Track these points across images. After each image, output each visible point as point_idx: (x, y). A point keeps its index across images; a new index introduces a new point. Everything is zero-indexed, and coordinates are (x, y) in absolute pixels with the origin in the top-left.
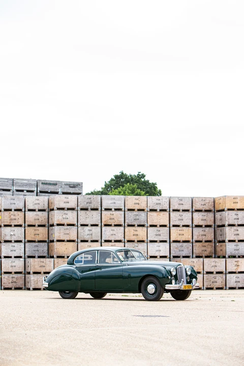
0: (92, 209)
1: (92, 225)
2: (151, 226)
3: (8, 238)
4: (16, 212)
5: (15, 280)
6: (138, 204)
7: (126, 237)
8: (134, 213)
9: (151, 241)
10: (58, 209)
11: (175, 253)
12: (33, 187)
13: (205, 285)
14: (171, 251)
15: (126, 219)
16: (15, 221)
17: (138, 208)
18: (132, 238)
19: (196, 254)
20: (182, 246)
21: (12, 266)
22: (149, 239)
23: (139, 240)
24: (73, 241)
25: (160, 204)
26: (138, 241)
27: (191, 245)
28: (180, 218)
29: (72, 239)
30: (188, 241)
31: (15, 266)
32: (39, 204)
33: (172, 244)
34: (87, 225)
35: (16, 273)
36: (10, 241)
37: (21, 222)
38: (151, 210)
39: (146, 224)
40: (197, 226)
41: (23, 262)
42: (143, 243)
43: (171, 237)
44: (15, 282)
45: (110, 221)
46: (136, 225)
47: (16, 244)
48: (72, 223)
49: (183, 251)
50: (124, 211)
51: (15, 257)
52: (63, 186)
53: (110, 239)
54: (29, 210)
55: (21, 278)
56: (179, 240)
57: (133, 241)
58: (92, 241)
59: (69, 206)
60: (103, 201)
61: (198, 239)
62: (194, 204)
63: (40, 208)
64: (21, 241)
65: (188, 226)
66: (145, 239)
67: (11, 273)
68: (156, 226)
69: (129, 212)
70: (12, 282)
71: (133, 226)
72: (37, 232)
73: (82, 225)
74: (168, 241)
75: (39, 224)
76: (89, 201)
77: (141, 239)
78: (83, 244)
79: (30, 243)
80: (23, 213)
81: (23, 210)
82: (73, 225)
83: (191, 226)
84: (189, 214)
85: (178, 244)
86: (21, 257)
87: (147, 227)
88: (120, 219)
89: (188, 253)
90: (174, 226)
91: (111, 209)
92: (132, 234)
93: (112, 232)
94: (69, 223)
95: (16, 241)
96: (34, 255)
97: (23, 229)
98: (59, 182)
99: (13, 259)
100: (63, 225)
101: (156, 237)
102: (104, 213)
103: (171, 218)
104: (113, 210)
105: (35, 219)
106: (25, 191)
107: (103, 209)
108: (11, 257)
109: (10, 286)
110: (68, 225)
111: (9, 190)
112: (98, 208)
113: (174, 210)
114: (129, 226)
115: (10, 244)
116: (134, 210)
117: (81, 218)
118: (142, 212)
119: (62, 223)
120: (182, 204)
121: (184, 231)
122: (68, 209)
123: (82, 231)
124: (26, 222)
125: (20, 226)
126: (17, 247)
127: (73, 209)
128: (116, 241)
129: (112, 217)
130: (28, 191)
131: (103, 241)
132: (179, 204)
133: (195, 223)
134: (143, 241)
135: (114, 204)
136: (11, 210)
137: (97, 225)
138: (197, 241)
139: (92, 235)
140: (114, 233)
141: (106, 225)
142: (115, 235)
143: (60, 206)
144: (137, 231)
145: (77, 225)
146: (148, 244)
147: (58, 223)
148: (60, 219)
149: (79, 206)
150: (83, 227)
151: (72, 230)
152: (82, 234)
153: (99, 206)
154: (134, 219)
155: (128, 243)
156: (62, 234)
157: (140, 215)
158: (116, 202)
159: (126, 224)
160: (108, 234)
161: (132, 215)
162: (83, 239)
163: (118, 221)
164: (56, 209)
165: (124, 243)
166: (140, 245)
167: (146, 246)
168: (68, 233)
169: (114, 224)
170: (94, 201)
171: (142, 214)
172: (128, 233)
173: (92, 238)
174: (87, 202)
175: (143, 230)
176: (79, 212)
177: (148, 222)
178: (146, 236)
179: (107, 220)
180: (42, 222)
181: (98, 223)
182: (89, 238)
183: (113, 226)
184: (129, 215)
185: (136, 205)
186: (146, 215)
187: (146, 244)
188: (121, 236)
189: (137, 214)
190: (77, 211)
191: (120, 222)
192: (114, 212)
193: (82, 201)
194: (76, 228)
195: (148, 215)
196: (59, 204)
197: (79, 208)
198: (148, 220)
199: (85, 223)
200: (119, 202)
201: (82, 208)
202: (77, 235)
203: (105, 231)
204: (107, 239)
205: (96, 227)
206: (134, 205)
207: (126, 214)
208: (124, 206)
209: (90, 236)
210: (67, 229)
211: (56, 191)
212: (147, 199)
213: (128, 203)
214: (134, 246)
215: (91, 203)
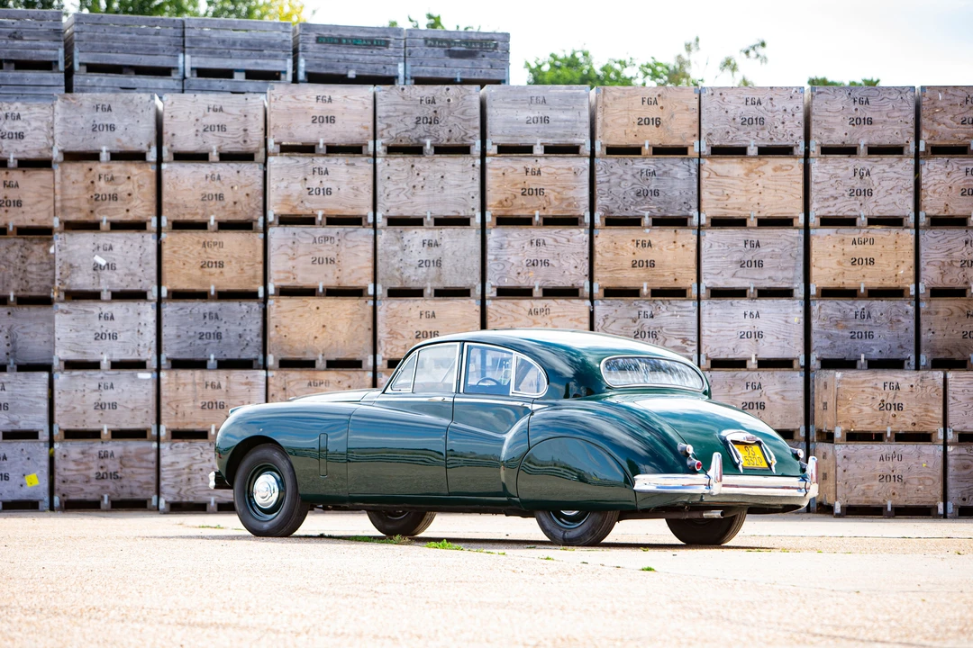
0: (440, 150)
1: (441, 222)
2: (718, 222)
3: (82, 281)
4: (118, 167)
5: (112, 466)
6: (657, 122)
7: (597, 275)
8: (639, 164)
9: (717, 293)
10: (287, 149)
11: (833, 346)
13: (952, 492)
14: (814, 337)
15: (597, 192)
16: (113, 204)
17: (657, 143)
18: (629, 278)
19: (933, 350)
20: (865, 315)
21: (100, 406)
22: (705, 283)
23: (658, 286)
24: (357, 293)
25: (761, 121)
26: (657, 293)
27: (911, 308)
28: (857, 184)
29: (349, 282)
30: (896, 293)
31: (114, 406)
33: (815, 306)
34: (418, 222)
35: (118, 435)
36: (95, 296)
37: (141, 208)
38: (718, 151)
39: (694, 213)
40: (936, 222)
41: (152, 388)
42: (676, 302)
43: (814, 271)
44: (115, 476)
45: (521, 200)
46: (647, 221)
47: (119, 308)
48: (349, 212)
49: (870, 335)
50: (592, 156)
51: (116, 365)
53: (523, 282)
54: (181, 157)
55: (140, 456)
56: (849, 283)
57: (634, 293)
58: (441, 293)
59: (336, 135)
60: (489, 111)
61: (947, 283)
62: (924, 121)
64: (140, 296)
65: (895, 222)
66: (688, 281)
67: (96, 435)
68: (740, 223)
69: (612, 160)
70: (100, 477)
71: (635, 222)
72: (214, 254)
73: (392, 221)
74: (799, 292)
75: (225, 217)
76: (428, 111)
77: (669, 283)
78: (398, 304)
79: (181, 304)
80: (152, 170)
81: (152, 156)
82: (356, 221)
83: (911, 220)
84: (904, 166)
85: (845, 304)
86: (140, 365)
87: (700, 227)
88: (571, 193)
89: (895, 344)
90: (826, 222)
91: (528, 150)
92: (627, 259)
93: (532, 253)
94: (334, 214)
95: (119, 296)
96: (200, 357)
97: (150, 240)
99: (106, 374)
100: (309, 221)
101: (741, 272)
102: (495, 164)
103: (813, 187)
104: (538, 150)
105: (205, 198)
106: (239, 77)
107: (492, 149)
108: (95, 365)
109: (90, 492)
110: (332, 221)
111: (164, 72)
112: (468, 142)
113: (826, 150)
114: (611, 222)
115: (95, 308)
116: (636, 151)
117: (391, 186)
118: (676, 159)
119: (303, 210)
120: (870, 121)
121: (878, 246)
122: (332, 150)
123: (397, 248)
124: (165, 210)
125: (139, 226)
126: (125, 318)
127: (355, 150)
128: (550, 293)
129: (533, 182)
131: (491, 292)
132: (856, 122)
133: (932, 206)
134: (680, 293)
135: (542, 127)
136: (95, 156)
137: (464, 222)
138: (936, 293)
139: (438, 263)
140: (543, 254)
141: (502, 221)
142: (546, 263)
143: (291, 135)
144: (650, 244)
145: (370, 220)
146: (704, 303)
147: (286, 211)
148: (295, 195)
149: (382, 136)
150: (398, 229)
151: (350, 244)
152: (395, 261)
153: (471, 134)
154: (638, 194)
155: (609, 300)
156: (303, 261)
157: (665, 172)
158: (553, 115)
159: (597, 215)
160: (513, 259)
161: (625, 173)
162: (398, 285)
163: (562, 199)
164: (277, 149)
165: (591, 298)
166: (663, 308)
167: (695, 315)
168: (332, 255)
169: (544, 214)
170: (450, 113)
171: (676, 169)
172: (609, 256)
173: (440, 280)
174: (419, 119)
175: (679, 244)
176: (379, 161)
177: (703, 206)
178: (695, 270)
179: (510, 197)
180: (239, 207)
181: (470, 213)
182: (425, 280)
183: (538, 224)
184: (613, 174)
185: (644, 127)
186: (694, 171)
187: (690, 305)
188: (573, 271)
189: (652, 168)
190: (371, 159)
191: (570, 204)
192: (542, 162)
193: (396, 111)
194: (366, 236)
195: (704, 174)
196: (289, 128)
197: (379, 142)
198: (705, 195)
199: (408, 212)
200: (563, 116)
201: (392, 143)
202: (371, 264)
203: (501, 247)
204: (508, 283)
205: (458, 229)
206: (637, 128)
207: (598, 168)
208: (587, 132)
209: (433, 269)
210: (326, 238)
211: (382, 73)
212: (696, 102)
213: (608, 120)
214: (635, 314)
215: (434, 121)
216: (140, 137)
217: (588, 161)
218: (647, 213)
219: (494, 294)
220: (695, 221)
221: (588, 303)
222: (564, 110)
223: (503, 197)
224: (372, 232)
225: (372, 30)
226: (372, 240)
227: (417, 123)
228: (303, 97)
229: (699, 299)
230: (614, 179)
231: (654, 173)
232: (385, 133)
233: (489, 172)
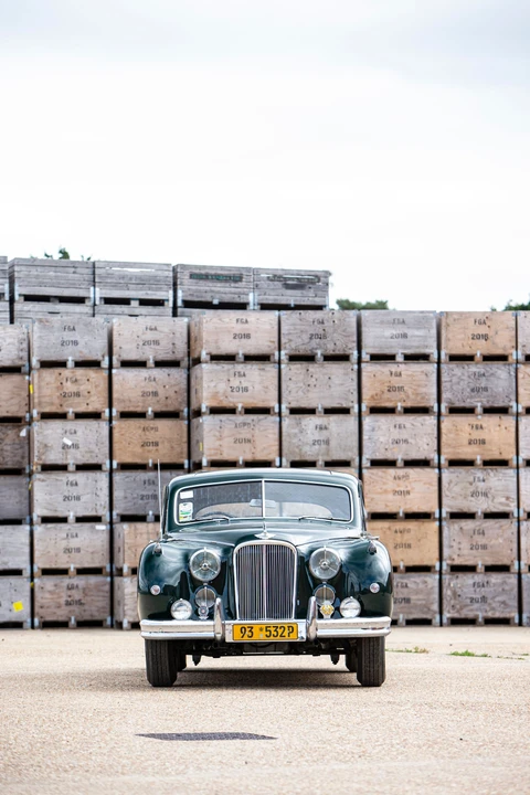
0: (328, 358)
1: (329, 411)
3: (54, 457)
4: (80, 372)
5: (77, 595)
6: (486, 337)
7: (443, 450)
8: (473, 368)
10: (215, 358)
12: (160, 289)
15: (443, 389)
16: (77, 400)
17: (486, 352)
18: (466, 452)
21: (68, 550)
22: (523, 455)
23: (488, 458)
24: (267, 464)
26: (487, 463)
29: (260, 457)
31: (78, 550)
32: (157, 342)
34: (312, 411)
35: (81, 572)
36: (63, 468)
37: (97, 403)
39: (514, 404)
41: (106, 537)
42: (502, 470)
44: (79, 603)
45: (388, 395)
46: (479, 410)
47: (81, 477)
48: (261, 405)
50: (439, 363)
51: (79, 520)
52: (264, 284)
53: (389, 456)
54: (126, 364)
55: (97, 587)
57: (470, 463)
58: (330, 464)
59: (252, 347)
60: (364, 329)
63: (161, 357)
64: (97, 467)
66: (509, 455)
67: (64, 572)
69: (453, 365)
70: (68, 604)
71: (470, 411)
72: (152, 436)
73: (294, 411)
75: (159, 408)
76: (319, 329)
77: (496, 456)
79: (128, 473)
80: (106, 374)
81: (105, 364)
82: (266, 411)
86: (97, 519)
87: (518, 414)
88: (424, 390)
91: (391, 358)
92: (465, 437)
93: (396, 434)
94: (250, 406)
95: (81, 468)
96: (141, 513)
97: (104, 426)
99: (71, 526)
100: (232, 411)
102: (369, 369)
104: (400, 358)
105: (144, 394)
106: (135, 304)
107: (365, 357)
108: (64, 520)
109: (60, 615)
110: (248, 411)
112: (348, 352)
114: (453, 411)
115: (62, 477)
116: (470, 358)
117: (292, 385)
118: (500, 364)
119: (226, 403)
122: (249, 358)
123: (296, 431)
124: (115, 403)
125: (96, 416)
126: (86, 485)
127: (263, 358)
128: (410, 463)
129: (396, 382)
130: (144, 302)
131: (366, 463)
134: (504, 463)
135: (402, 341)
136: (63, 364)
137: (346, 411)
139: (327, 442)
140: (404, 435)
141: (374, 410)
142: (406, 441)
143: (218, 348)
144: (481, 427)
145: (277, 410)
146: (522, 471)
147: (215, 404)
148: (222, 391)
149: (285, 348)
150: (297, 416)
151: (262, 428)
152: (295, 441)
153: (350, 346)
154: (473, 390)
155: (452, 469)
156: (227, 442)
157: (492, 374)
158: (410, 332)
159: (443, 406)
160: (382, 439)
161: (463, 374)
162: (297, 459)
163: (417, 394)
164: (208, 358)
165: (439, 468)
166: (492, 474)
167: (515, 479)
168: (248, 436)
169: (404, 405)
170: (335, 331)
171: (499, 372)
172: (452, 436)
173: (328, 454)
174: (312, 335)
175: (503, 427)
176: (283, 366)
177: (520, 399)
178: (514, 446)
179: (379, 393)
180: (169, 401)
181: (350, 404)
182: (318, 455)
183: (400, 413)
184: (454, 375)
185: (477, 341)
186: (513, 374)
187: (512, 472)
188: (426, 447)
189: (482, 371)
190: (277, 365)
191: (423, 398)
192: (402, 367)
193: (295, 329)
194: (274, 422)
195: (520, 376)
196: (216, 342)
197: (283, 352)
198: (521, 390)
199: (304, 404)
200: (417, 333)
201: (293, 353)
202: (277, 443)
203: (373, 430)
204: (379, 456)
205: (341, 416)
206: (471, 341)
207: (443, 371)
208: (435, 344)
209: (324, 446)
210: (245, 424)
211: (237, 300)
212: (514, 323)
213: (450, 336)
214: (471, 479)
215: (322, 337)
216: (96, 350)
217: (436, 365)
218: (479, 404)
219: (369, 465)
220: (514, 410)
221: (437, 471)
222: (418, 329)
223: (374, 393)
224: (278, 419)
225: (230, 269)
226: (278, 426)
227: (311, 338)
228: (227, 320)
229: (518, 468)
230: (455, 380)
231: (484, 375)
232: (287, 346)
233: (364, 374)
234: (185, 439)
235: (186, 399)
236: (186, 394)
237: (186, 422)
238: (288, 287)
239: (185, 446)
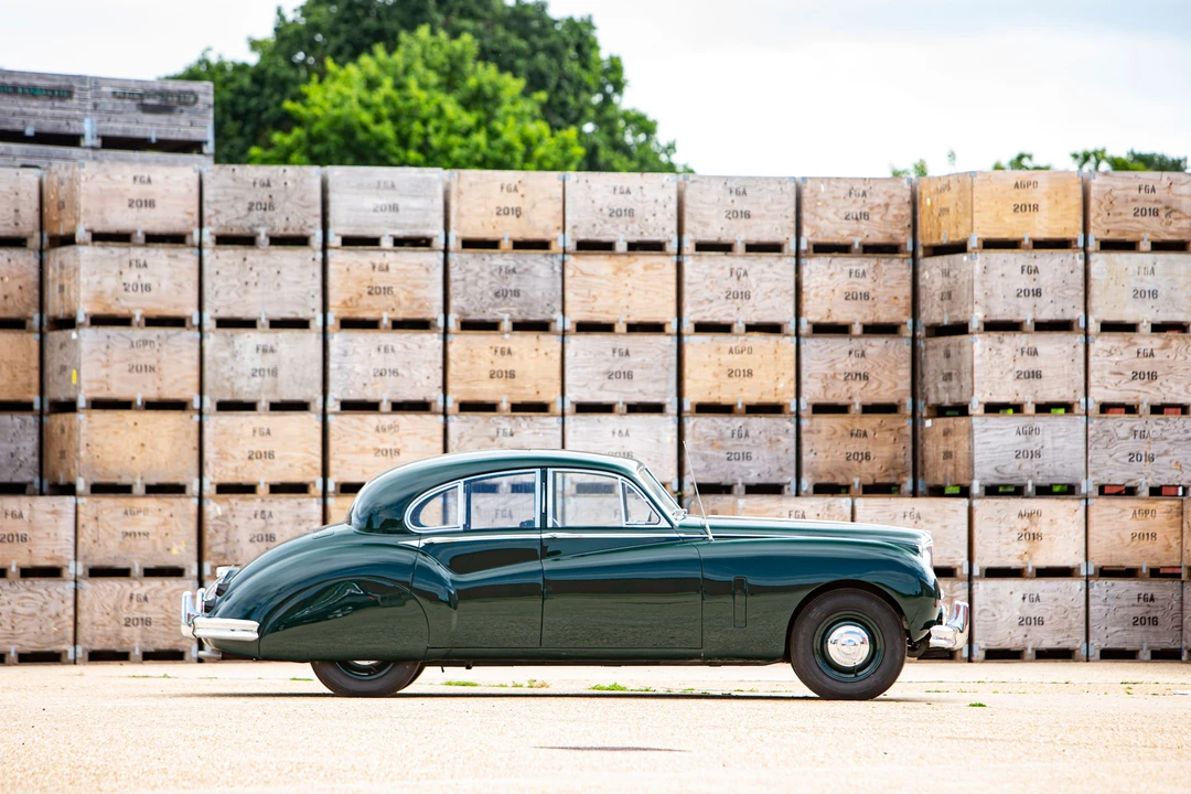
0: (277, 241)
1: (277, 324)
2: (584, 327)
6: (518, 212)
7: (451, 386)
8: (496, 260)
9: (583, 408)
10: (100, 237)
11: (708, 469)
14: (688, 459)
15: (452, 291)
17: (518, 236)
18: (485, 391)
19: (815, 474)
20: (743, 434)
22: (571, 396)
23: (518, 400)
24: (179, 406)
25: (631, 212)
26: (517, 408)
27: (792, 427)
28: (734, 285)
29: (171, 393)
30: (775, 409)
33: (689, 423)
34: (250, 324)
38: (585, 246)
39: (558, 316)
40: (820, 329)
42: (538, 418)
43: (688, 384)
45: (367, 300)
46: (506, 325)
48: (171, 312)
49: (747, 457)
50: (446, 251)
52: (107, 104)
53: (370, 396)
56: (725, 399)
57: (491, 407)
58: (277, 407)
59: (157, 221)
60: (333, 197)
61: (830, 398)
62: (806, 215)
65: (774, 329)
66: (550, 395)
68: (607, 328)
69: (469, 254)
71: (492, 326)
73: (223, 323)
74: (672, 408)
76: (262, 195)
77: (531, 397)
78: (229, 420)
82: (178, 322)
83: (791, 328)
84: (783, 266)
85: (721, 421)
87: (564, 333)
88: (421, 293)
89: (775, 467)
90: (701, 328)
91: (373, 242)
92: (484, 368)
93: (380, 361)
94: (154, 314)
98: (82, 79)
100: (125, 321)
101: (609, 384)
102: (340, 259)
103: (687, 288)
104: (387, 243)
107: (335, 241)
110: (152, 322)
112: (307, 232)
113: (702, 247)
114: (467, 326)
116: (493, 245)
117: (220, 282)
118: (537, 254)
119: (118, 309)
120: (747, 215)
121: (756, 356)
122: (153, 239)
123: (226, 354)
127: (176, 239)
128: (399, 407)
129: (380, 280)
131: (333, 406)
132: (734, 215)
133: (814, 312)
134: (542, 408)
135: (390, 216)
137: (302, 324)
138: (819, 409)
139: (274, 372)
140: (392, 362)
141: (347, 324)
142: (395, 373)
143: (104, 221)
144: (509, 352)
145: (196, 321)
146: (569, 419)
147: (99, 310)
148: (109, 291)
149: (210, 224)
150: (229, 331)
151: (172, 349)
152: (224, 369)
153: (310, 222)
154: (497, 294)
155: (464, 416)
156: (118, 370)
157: (526, 270)
158: (402, 203)
159: (453, 317)
160: (358, 368)
161: (482, 270)
162: (228, 397)
163: (413, 300)
164: (88, 237)
165: (445, 414)
166: (524, 425)
167: (559, 433)
168: (152, 361)
169: (392, 316)
170: (287, 198)
171: (538, 266)
172: (465, 364)
173: (275, 392)
174: (251, 204)
175: (542, 352)
176: (206, 252)
177: (568, 309)
178: (559, 382)
179: (356, 296)
180: (10, 302)
181: (310, 314)
182: (259, 391)
183: (386, 328)
184: (468, 271)
185: (503, 218)
186: (557, 270)
187: (554, 422)
188: (425, 382)
189: (512, 265)
190: (196, 251)
191: (421, 306)
192: (390, 256)
193: (225, 194)
194: (191, 340)
195: (569, 272)
196: (101, 213)
197: (206, 231)
198: (569, 295)
199: (239, 312)
200: (415, 203)
201: (222, 231)
202: (196, 373)
203: (345, 354)
204: (353, 395)
205: (296, 333)
206: (495, 218)
207: (452, 264)
208: (441, 223)
209: (268, 379)
210: (145, 342)
211: (65, 129)
212: (561, 190)
213: (464, 209)
214: (493, 431)
215: (269, 207)
217: (441, 255)
218: (507, 317)
219: (338, 408)
220: (558, 326)
221: (440, 418)
222: (417, 197)
223: (347, 297)
224: (197, 335)
225: (52, 77)
226: (197, 345)
227: (250, 209)
228: (118, 177)
229: (563, 415)
230: (470, 277)
231: (514, 271)
232: (213, 221)
233: (332, 267)
234: (35, 363)
235: (37, 299)
236: (36, 292)
237: (37, 336)
238: (146, 109)
239: (36, 374)
